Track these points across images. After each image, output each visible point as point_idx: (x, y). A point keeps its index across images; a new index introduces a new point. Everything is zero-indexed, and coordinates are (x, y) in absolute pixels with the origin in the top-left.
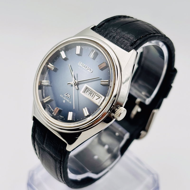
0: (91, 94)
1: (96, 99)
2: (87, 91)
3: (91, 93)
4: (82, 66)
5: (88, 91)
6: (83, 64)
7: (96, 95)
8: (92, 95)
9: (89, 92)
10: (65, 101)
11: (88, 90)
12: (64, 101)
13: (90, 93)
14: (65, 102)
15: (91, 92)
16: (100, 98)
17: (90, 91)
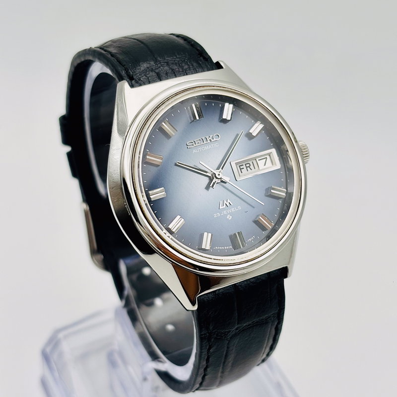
0: (249, 167)
1: (265, 165)
2: (241, 169)
3: (248, 165)
5: (241, 167)
6: (195, 141)
7: (257, 160)
8: (252, 167)
9: (244, 167)
11: (239, 166)
12: (229, 217)
13: (247, 167)
14: (231, 217)
15: (245, 164)
16: (266, 158)
17: (243, 165)
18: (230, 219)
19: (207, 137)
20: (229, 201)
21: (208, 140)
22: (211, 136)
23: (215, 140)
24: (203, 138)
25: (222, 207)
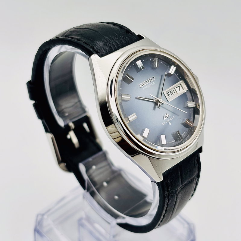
0: (172, 93)
1: (179, 90)
2: (168, 95)
3: (171, 92)
4: (144, 85)
5: (168, 94)
6: (143, 83)
7: (175, 88)
8: (173, 93)
9: (170, 93)
10: (169, 123)
13: (171, 93)
14: (171, 123)
16: (179, 86)
18: (170, 124)
19: (148, 79)
20: (167, 114)
21: (149, 81)
22: (150, 79)
23: (153, 80)
24: (147, 80)
25: (166, 119)
